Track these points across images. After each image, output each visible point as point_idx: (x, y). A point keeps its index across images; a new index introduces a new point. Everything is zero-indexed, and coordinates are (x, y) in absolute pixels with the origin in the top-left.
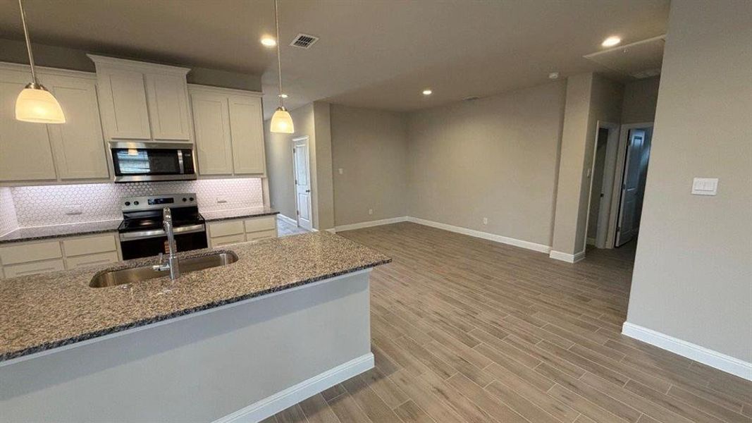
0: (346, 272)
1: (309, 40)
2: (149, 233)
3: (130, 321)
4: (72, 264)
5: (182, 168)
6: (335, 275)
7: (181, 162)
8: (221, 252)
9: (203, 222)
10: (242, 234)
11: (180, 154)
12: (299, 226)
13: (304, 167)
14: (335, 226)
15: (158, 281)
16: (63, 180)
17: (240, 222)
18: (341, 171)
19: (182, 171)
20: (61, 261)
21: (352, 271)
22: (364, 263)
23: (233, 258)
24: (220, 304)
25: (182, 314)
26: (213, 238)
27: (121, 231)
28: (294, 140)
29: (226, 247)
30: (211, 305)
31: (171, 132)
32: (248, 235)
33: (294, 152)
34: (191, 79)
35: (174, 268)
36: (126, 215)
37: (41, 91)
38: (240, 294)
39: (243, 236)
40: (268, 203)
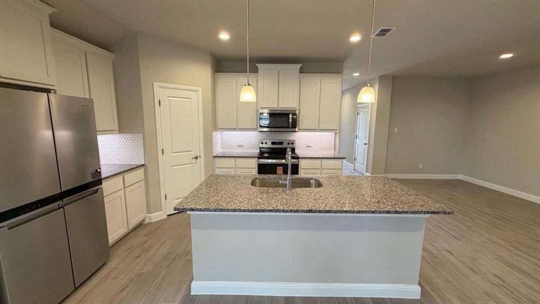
0: (406, 213)
1: (388, 30)
2: (270, 161)
3: (271, 208)
4: (239, 172)
5: (290, 124)
6: (396, 212)
7: (290, 121)
8: (311, 179)
9: (298, 158)
10: (319, 169)
11: (291, 116)
12: (354, 169)
13: (364, 126)
14: (385, 173)
15: (280, 189)
16: (239, 129)
17: (319, 161)
18: (396, 129)
19: (290, 127)
20: (234, 169)
21: (412, 213)
22: (424, 209)
23: (319, 185)
24: (315, 212)
25: (295, 212)
26: (303, 169)
27: (259, 158)
28: (359, 106)
29: (314, 176)
30: (310, 211)
31: (286, 103)
32: (323, 170)
33: (358, 114)
34: (302, 71)
35: (289, 183)
36: (261, 149)
37: (250, 87)
38: (327, 209)
39: (320, 170)
40: (337, 151)
